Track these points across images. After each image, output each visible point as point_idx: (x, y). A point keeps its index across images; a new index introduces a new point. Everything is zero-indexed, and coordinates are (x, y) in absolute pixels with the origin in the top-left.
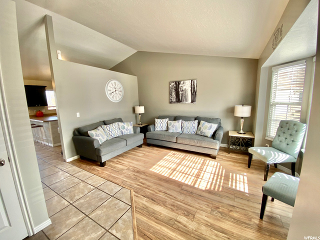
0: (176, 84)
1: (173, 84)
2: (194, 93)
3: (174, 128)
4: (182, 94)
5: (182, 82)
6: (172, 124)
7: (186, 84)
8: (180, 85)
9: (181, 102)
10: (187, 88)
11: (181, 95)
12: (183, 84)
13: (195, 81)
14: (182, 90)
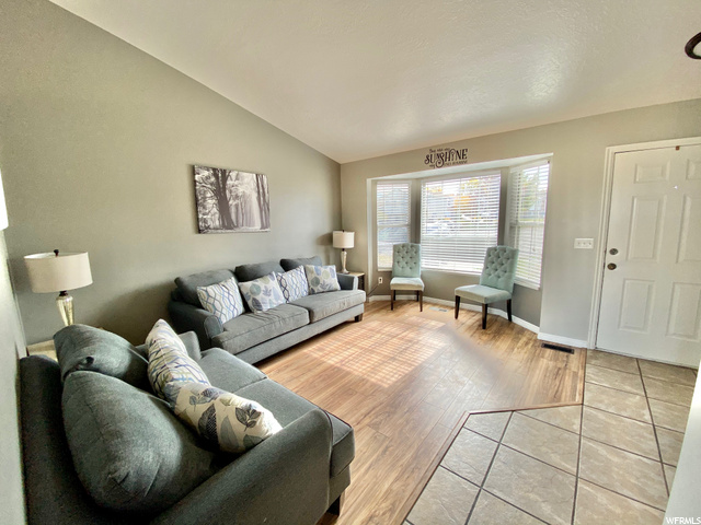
0: (216, 175)
1: (206, 173)
2: (264, 207)
3: (272, 297)
4: (237, 206)
5: (233, 174)
6: (263, 288)
7: (246, 180)
8: (229, 182)
9: (237, 226)
10: (247, 192)
11: (233, 210)
12: (237, 179)
13: (265, 178)
14: (237, 197)
